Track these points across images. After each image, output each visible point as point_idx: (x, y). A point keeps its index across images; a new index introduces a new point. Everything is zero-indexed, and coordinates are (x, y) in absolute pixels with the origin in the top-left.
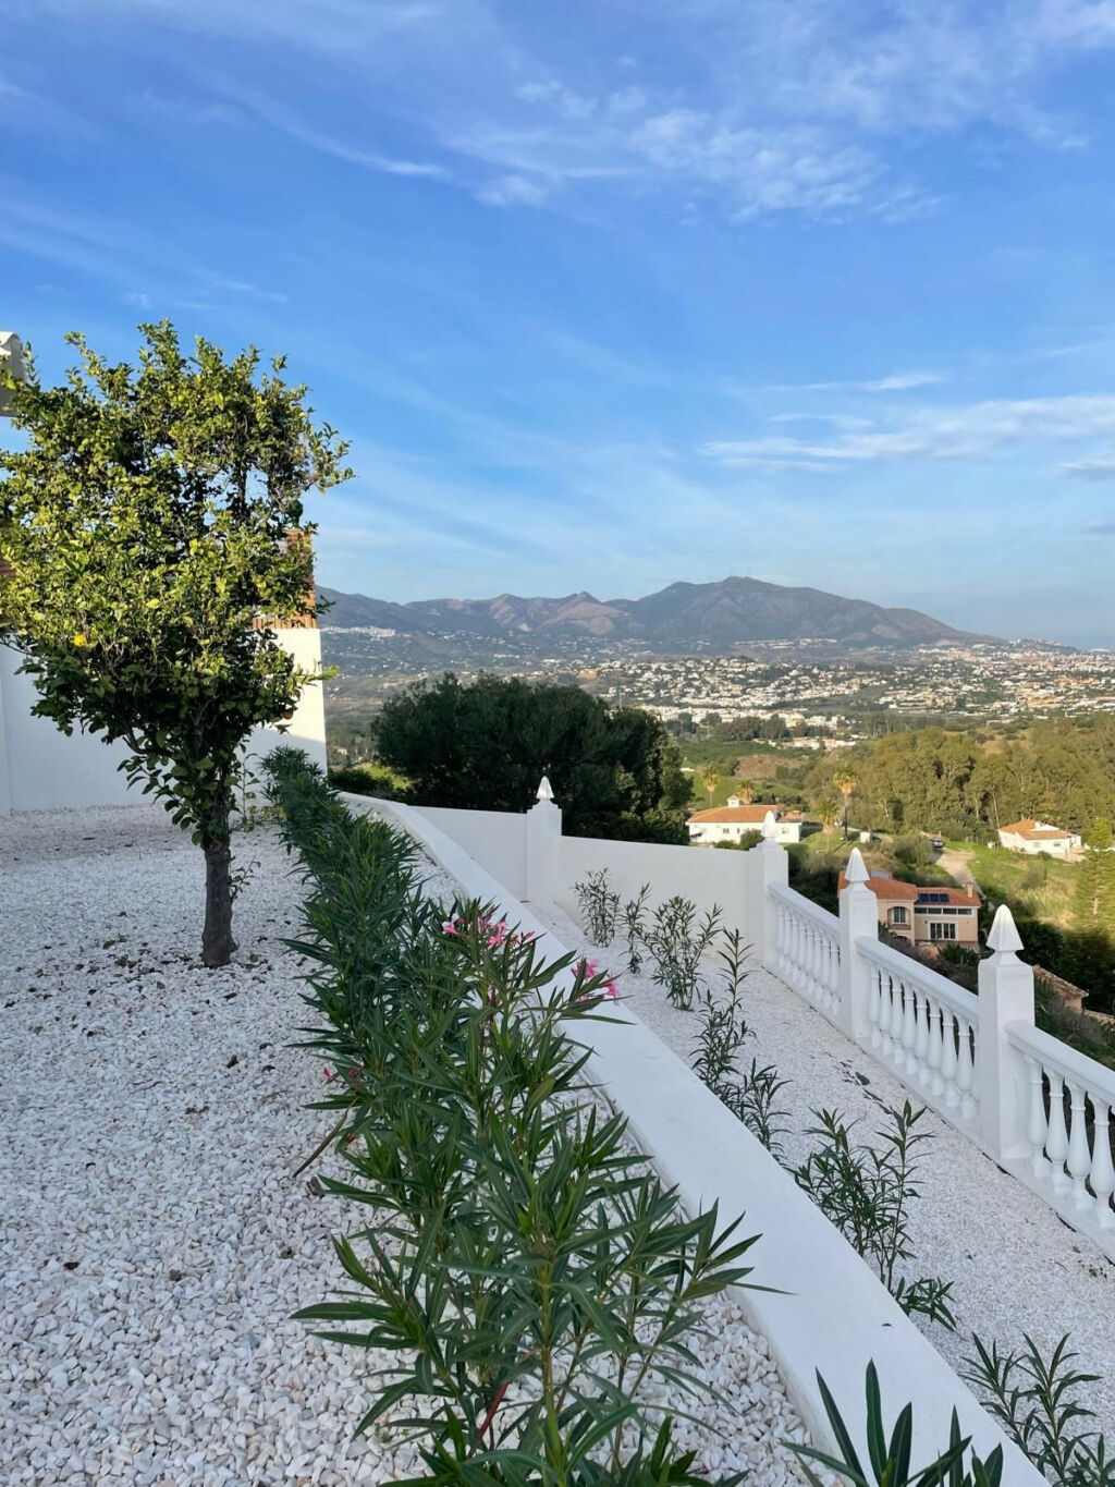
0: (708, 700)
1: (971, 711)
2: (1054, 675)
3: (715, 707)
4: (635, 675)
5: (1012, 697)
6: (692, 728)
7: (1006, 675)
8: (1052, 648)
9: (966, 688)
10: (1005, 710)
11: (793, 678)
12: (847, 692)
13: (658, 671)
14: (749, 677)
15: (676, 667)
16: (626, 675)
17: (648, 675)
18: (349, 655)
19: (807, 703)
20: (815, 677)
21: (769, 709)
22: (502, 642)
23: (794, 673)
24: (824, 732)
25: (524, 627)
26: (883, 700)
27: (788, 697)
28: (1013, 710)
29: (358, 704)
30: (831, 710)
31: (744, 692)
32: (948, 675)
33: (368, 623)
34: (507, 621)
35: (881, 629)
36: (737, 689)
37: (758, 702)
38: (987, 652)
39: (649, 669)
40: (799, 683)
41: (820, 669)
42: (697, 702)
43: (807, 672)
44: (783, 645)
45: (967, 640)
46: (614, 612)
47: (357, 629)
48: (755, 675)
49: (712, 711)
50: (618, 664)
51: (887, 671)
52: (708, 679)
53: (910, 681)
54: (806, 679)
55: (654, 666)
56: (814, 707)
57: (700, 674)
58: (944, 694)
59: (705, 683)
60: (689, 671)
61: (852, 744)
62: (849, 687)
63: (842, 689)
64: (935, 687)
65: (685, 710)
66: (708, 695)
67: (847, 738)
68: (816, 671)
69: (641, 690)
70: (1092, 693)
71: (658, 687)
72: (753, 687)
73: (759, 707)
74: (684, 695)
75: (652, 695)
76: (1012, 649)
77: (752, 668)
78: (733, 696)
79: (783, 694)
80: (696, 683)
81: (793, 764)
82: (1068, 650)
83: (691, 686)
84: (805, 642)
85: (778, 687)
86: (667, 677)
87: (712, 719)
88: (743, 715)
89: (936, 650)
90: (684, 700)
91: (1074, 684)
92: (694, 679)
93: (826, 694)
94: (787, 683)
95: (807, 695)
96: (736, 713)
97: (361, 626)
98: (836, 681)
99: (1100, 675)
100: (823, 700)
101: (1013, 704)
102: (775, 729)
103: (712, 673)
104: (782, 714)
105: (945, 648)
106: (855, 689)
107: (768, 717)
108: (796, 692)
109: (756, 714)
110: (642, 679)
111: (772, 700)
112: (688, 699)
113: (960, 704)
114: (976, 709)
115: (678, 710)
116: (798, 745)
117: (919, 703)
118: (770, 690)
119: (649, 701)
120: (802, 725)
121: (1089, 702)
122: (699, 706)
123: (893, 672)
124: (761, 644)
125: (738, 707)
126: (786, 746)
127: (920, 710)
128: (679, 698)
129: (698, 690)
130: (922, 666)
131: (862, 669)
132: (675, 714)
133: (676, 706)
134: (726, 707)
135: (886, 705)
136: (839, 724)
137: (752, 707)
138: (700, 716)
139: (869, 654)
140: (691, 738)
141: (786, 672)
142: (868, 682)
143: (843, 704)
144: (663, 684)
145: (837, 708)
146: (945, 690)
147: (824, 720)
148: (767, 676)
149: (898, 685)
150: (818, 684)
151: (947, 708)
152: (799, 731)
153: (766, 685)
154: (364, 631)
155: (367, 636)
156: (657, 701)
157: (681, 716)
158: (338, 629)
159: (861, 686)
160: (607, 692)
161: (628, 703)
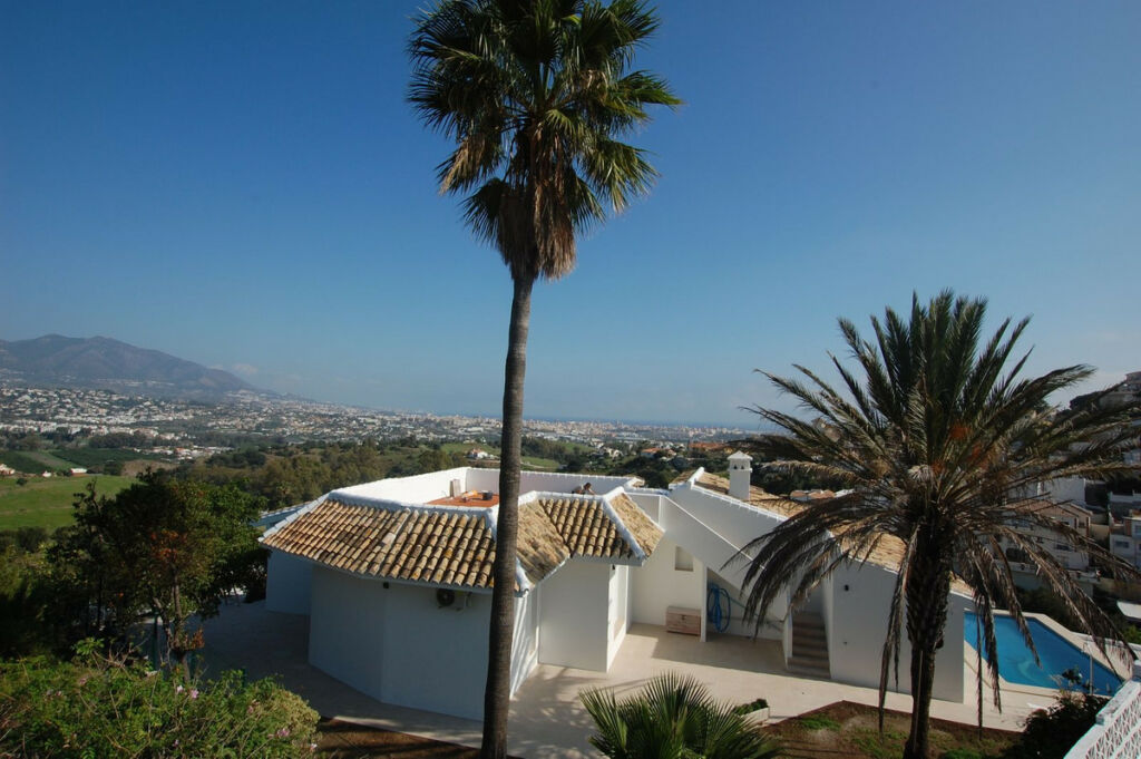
0: (80, 418)
1: (265, 432)
2: (309, 414)
3: (89, 423)
4: (13, 398)
5: (286, 426)
6: (69, 438)
7: (281, 414)
8: (304, 399)
9: (261, 419)
10: (284, 433)
11: (147, 406)
12: (186, 418)
13: (33, 396)
14: (112, 404)
15: (51, 393)
17: (26, 397)
19: (158, 423)
20: (163, 408)
21: (132, 426)
23: (148, 403)
24: (172, 444)
26: (210, 424)
27: (143, 419)
28: (288, 434)
30: (177, 429)
31: (108, 414)
32: (248, 411)
35: (204, 380)
36: (104, 411)
37: (120, 421)
38: (268, 399)
39: (25, 393)
40: (150, 410)
41: (167, 402)
42: (68, 419)
43: (156, 404)
44: (135, 384)
45: (257, 392)
48: (117, 403)
49: (85, 426)
51: (208, 406)
52: (78, 403)
53: (225, 414)
54: (155, 408)
55: (29, 391)
56: (165, 426)
57: (72, 400)
58: (248, 422)
59: (77, 406)
60: (61, 396)
61: (195, 452)
62: (186, 415)
63: (182, 415)
64: (242, 418)
65: (62, 425)
66: (78, 414)
67: (190, 447)
68: (163, 403)
70: (329, 426)
71: (33, 406)
72: (118, 411)
73: (123, 425)
74: (57, 413)
75: (28, 412)
76: (282, 398)
77: (115, 398)
78: (100, 416)
79: (138, 417)
80: (68, 406)
82: (311, 401)
83: (65, 407)
84: (151, 383)
85: (135, 412)
86: (42, 400)
87: (85, 432)
88: (112, 430)
89: (239, 395)
90: (57, 417)
91: (319, 420)
92: (68, 403)
93: (171, 419)
94: (141, 410)
95: (157, 418)
96: (105, 430)
98: (177, 410)
99: (330, 416)
100: (168, 422)
101: (288, 430)
102: (138, 440)
103: (82, 399)
104: (142, 430)
105: (245, 394)
106: (191, 416)
107: (131, 432)
108: (149, 416)
109: (122, 430)
110: (19, 400)
111: (132, 420)
112: (61, 416)
113: (258, 428)
114: (268, 432)
115: (55, 424)
116: (156, 451)
117: (235, 426)
118: (130, 413)
119: (27, 417)
120: (158, 438)
121: (326, 430)
122: (71, 422)
123: (215, 407)
124: (119, 382)
125: (105, 424)
126: (148, 452)
127: (235, 432)
128: (53, 415)
129: (70, 410)
130: (232, 405)
131: (193, 403)
132: (52, 427)
133: (53, 421)
134: (96, 424)
135: (213, 426)
136: (183, 439)
137: (116, 425)
138: (75, 429)
139: (196, 394)
140: (69, 445)
141: (141, 402)
142: (199, 412)
143: (184, 426)
144: (41, 406)
145: (181, 428)
146: (249, 419)
147: (173, 435)
148: (126, 405)
149: (219, 415)
150: (164, 411)
151: (249, 430)
152: (157, 442)
153: (126, 410)
156: (34, 417)
157: (58, 429)
159: (195, 415)
161: (6, 417)
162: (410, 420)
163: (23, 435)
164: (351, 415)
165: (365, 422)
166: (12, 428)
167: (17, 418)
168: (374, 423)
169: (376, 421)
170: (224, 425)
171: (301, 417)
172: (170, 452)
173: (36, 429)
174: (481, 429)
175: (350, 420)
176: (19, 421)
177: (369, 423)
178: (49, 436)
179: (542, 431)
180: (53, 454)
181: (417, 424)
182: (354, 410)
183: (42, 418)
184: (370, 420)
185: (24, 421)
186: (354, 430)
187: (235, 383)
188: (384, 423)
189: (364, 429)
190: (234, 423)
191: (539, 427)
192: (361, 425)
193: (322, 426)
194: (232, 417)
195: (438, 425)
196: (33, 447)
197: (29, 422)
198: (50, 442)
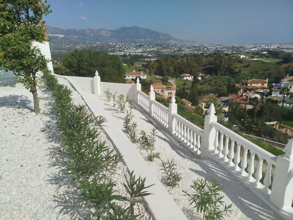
0: (129, 51)
1: (176, 53)
2: (190, 47)
3: (130, 52)
4: (115, 46)
5: (183, 51)
6: (126, 56)
7: (183, 47)
8: (191, 42)
9: (176, 49)
10: (182, 53)
11: (145, 47)
12: (155, 50)
13: (119, 45)
14: (137, 46)
15: (123, 44)
16: (113, 46)
17: (118, 46)
18: (55, 41)
20: (149, 47)
21: (140, 53)
22: (87, 38)
23: (145, 46)
24: (150, 57)
25: (92, 35)
27: (144, 50)
28: (183, 53)
29: (58, 51)
30: (152, 53)
31: (136, 49)
32: (173, 47)
33: (59, 34)
34: (88, 34)
35: (161, 37)
36: (135, 49)
38: (180, 42)
43: (148, 46)
44: (143, 40)
45: (176, 40)
46: (110, 32)
47: (56, 35)
48: (138, 46)
49: (130, 53)
50: (111, 43)
51: (161, 45)
53: (166, 48)
55: (118, 44)
56: (149, 52)
57: (127, 46)
59: (128, 47)
60: (125, 45)
61: (156, 60)
62: (155, 49)
64: (170, 49)
65: (125, 53)
66: (129, 50)
67: (154, 58)
68: (149, 45)
69: (116, 48)
70: (197, 50)
71: (119, 48)
72: (138, 48)
73: (139, 52)
74: (124, 50)
75: (118, 50)
76: (184, 42)
77: (137, 44)
78: (134, 50)
79: (143, 50)
80: (127, 47)
81: (145, 64)
82: (193, 42)
83: (126, 48)
84: (147, 39)
85: (142, 48)
86: (121, 46)
87: (130, 55)
88: (136, 54)
89: (171, 42)
90: (124, 51)
91: (194, 49)
93: (151, 50)
94: (144, 48)
95: (148, 50)
96: (134, 54)
97: (57, 34)
98: (153, 47)
99: (198, 47)
100: (150, 51)
101: (184, 52)
102: (141, 57)
103: (130, 45)
104: (143, 53)
105: (172, 41)
106: (156, 49)
107: (140, 54)
108: (146, 49)
109: (138, 54)
110: (116, 46)
111: (142, 51)
112: (125, 51)
113: (175, 52)
114: (177, 53)
115: (123, 53)
116: (146, 60)
117: (168, 52)
119: (118, 51)
120: (147, 56)
121: (196, 52)
122: (127, 52)
123: (163, 46)
124: (139, 40)
125: (135, 52)
126: (144, 60)
127: (168, 53)
128: (123, 50)
129: (127, 49)
130: (168, 45)
131: (157, 45)
132: (122, 54)
134: (133, 52)
135: (162, 52)
136: (153, 56)
137: (138, 52)
138: (128, 54)
139: (159, 42)
140: (126, 58)
141: (144, 45)
142: (159, 48)
143: (154, 52)
145: (154, 53)
146: (172, 49)
147: (151, 55)
148: (140, 46)
149: (164, 48)
150: (150, 48)
151: (172, 53)
152: (147, 57)
153: (140, 48)
154: (57, 35)
155: (58, 37)
156: (119, 51)
157: (124, 54)
158: (52, 35)
159: (157, 48)
160: (109, 49)
161: (113, 51)
162: (227, 47)
163: (116, 56)
164: (206, 46)
165: (210, 48)
167: (115, 51)
168: (213, 49)
169: (214, 48)
170: (165, 51)
171: (188, 48)
172: (149, 60)
173: (119, 54)
174: (256, 49)
175: (204, 48)
176: (116, 52)
177: (211, 49)
178: (122, 56)
179: (286, 49)
181: (229, 48)
182: (207, 45)
183: (121, 51)
184: (212, 48)
185: (117, 52)
186: (205, 51)
187: (170, 38)
188: (217, 48)
189: (209, 51)
190: (168, 50)
191: (285, 47)
192: (208, 49)
193: (194, 51)
194: (168, 49)
195: (238, 48)
197: (118, 52)
198: (122, 58)
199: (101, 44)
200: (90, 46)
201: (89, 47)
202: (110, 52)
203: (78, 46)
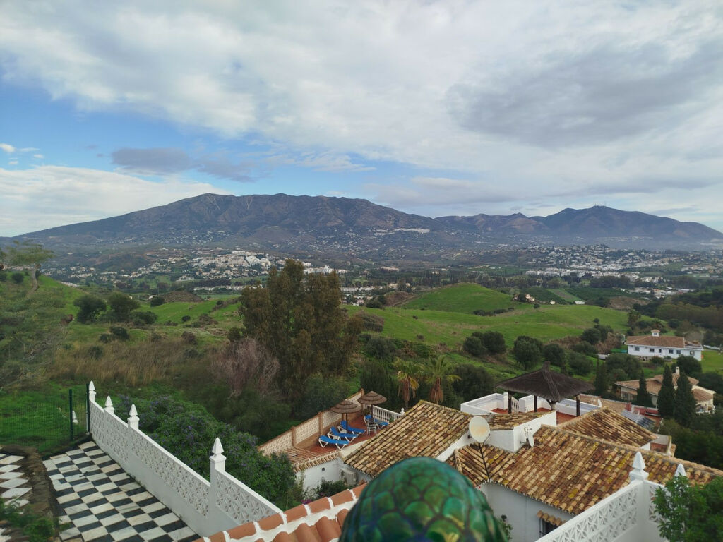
0: (584, 266)
3: (590, 270)
4: (546, 253)
6: (578, 280)
11: (630, 256)
12: (662, 265)
13: (557, 251)
14: (606, 255)
15: (567, 250)
16: (541, 253)
17: (553, 253)
18: (409, 241)
19: (640, 269)
20: (643, 257)
21: (619, 271)
22: (479, 236)
23: (631, 254)
24: (650, 285)
25: (490, 229)
26: (683, 270)
27: (628, 266)
29: (413, 263)
30: (655, 273)
31: (603, 263)
33: (418, 227)
34: (482, 226)
35: (679, 233)
36: (600, 261)
37: (612, 268)
39: (553, 250)
40: (633, 259)
41: (646, 252)
42: (578, 267)
43: (638, 254)
44: (622, 239)
46: (535, 222)
47: (413, 230)
48: (609, 254)
49: (588, 272)
50: (537, 247)
51: (681, 254)
52: (584, 256)
53: (697, 260)
54: (638, 257)
55: (556, 249)
56: (645, 271)
57: (580, 253)
59: (582, 257)
60: (574, 251)
62: (663, 262)
63: (659, 263)
64: (714, 263)
65: (573, 271)
66: (584, 264)
68: (643, 253)
69: (549, 260)
71: (558, 259)
72: (610, 260)
73: (613, 271)
74: (571, 263)
75: (555, 263)
77: (608, 251)
78: (598, 265)
79: (625, 265)
80: (577, 258)
83: (575, 259)
84: (635, 238)
85: (622, 261)
86: (562, 254)
87: (588, 276)
88: (605, 274)
89: (711, 244)
92: (577, 256)
93: (650, 265)
94: (627, 259)
95: (639, 265)
96: (601, 274)
97: (415, 228)
98: (655, 258)
100: (648, 268)
102: (624, 282)
103: (586, 252)
105: (717, 243)
106: (667, 263)
107: (619, 276)
108: (633, 264)
109: (612, 274)
110: (550, 255)
111: (620, 267)
112: (573, 265)
115: (568, 271)
116: (637, 291)
117: (706, 271)
118: (618, 262)
119: (553, 266)
120: (639, 280)
122: (580, 269)
123: (688, 255)
124: (612, 239)
125: (601, 270)
126: (631, 292)
127: (707, 276)
128: (569, 264)
129: (579, 261)
130: (704, 252)
131: (669, 253)
133: (568, 269)
134: (595, 270)
135: (686, 272)
136: (660, 281)
137: (609, 270)
138: (581, 274)
139: (672, 245)
140: (577, 285)
141: (626, 253)
142: (673, 259)
143: (661, 271)
144: (560, 258)
147: (651, 279)
148: (616, 256)
149: (692, 261)
150: (645, 260)
152: (639, 284)
153: (616, 260)
154: (416, 230)
155: (417, 233)
156: (558, 266)
157: (571, 274)
158: (405, 230)
159: (670, 262)
160: (532, 261)
161: (543, 266)
163: (551, 278)
166: (546, 273)
167: (548, 267)
170: (698, 270)
172: (648, 292)
173: (558, 274)
176: (549, 269)
178: (565, 278)
180: (568, 291)
183: (562, 266)
185: (552, 269)
187: (709, 234)
190: (706, 268)
194: (705, 263)
196: (556, 286)
197: (555, 269)
198: (566, 283)
199: (511, 249)
200: (484, 253)
201: (481, 254)
202: (535, 267)
203: (457, 252)
